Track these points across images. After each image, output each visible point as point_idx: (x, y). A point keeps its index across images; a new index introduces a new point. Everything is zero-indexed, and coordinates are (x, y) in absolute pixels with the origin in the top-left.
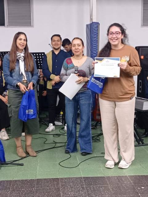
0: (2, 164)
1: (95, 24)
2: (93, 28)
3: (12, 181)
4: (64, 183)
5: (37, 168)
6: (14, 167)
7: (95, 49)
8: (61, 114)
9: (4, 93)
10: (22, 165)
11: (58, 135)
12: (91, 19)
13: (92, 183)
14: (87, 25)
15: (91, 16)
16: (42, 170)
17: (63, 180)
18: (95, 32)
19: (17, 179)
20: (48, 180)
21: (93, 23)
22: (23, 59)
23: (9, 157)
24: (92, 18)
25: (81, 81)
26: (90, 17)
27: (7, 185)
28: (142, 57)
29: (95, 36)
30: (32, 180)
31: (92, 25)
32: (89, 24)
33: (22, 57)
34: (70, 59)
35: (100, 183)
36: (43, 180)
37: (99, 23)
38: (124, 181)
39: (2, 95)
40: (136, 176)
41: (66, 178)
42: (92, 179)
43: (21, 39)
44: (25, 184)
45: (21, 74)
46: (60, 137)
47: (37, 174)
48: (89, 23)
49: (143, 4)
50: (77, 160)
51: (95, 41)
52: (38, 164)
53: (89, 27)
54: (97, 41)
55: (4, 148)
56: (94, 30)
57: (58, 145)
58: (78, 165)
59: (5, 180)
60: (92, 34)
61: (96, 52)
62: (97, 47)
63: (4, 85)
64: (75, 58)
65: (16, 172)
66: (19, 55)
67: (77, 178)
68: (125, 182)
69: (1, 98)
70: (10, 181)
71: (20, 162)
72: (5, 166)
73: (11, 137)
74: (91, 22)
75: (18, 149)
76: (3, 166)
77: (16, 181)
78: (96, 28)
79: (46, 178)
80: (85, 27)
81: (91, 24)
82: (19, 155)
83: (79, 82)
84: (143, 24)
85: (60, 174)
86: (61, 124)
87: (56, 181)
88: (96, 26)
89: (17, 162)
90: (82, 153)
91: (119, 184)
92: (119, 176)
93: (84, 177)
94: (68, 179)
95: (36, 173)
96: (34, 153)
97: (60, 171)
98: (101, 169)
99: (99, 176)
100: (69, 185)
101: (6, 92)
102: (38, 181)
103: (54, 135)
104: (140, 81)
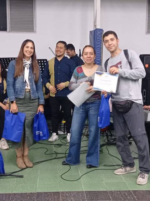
0: (1, 176)
1: (99, 31)
2: (96, 35)
3: (10, 194)
4: (65, 197)
5: (37, 181)
6: (13, 179)
7: (98, 56)
8: (62, 123)
9: (5, 101)
10: (22, 177)
11: (59, 145)
12: (95, 26)
13: (94, 198)
14: (91, 32)
15: (95, 22)
16: (42, 183)
17: (64, 194)
18: (99, 39)
19: (16, 192)
20: (49, 194)
21: (97, 29)
22: (29, 67)
23: (8, 168)
24: (95, 24)
25: (91, 90)
26: (94, 24)
27: (5, 198)
28: (147, 66)
29: (99, 43)
30: (32, 193)
31: (96, 32)
32: (93, 31)
33: (28, 65)
34: (81, 68)
35: (102, 198)
36: (43, 194)
37: (103, 29)
38: (127, 196)
39: (2, 103)
40: (140, 191)
41: (67, 192)
42: (94, 193)
43: (28, 47)
44: (24, 198)
45: (24, 81)
46: (61, 147)
47: (37, 187)
48: (92, 29)
49: (148, 11)
50: (78, 172)
51: (99, 48)
52: (38, 176)
53: (93, 34)
54: (101, 48)
55: (3, 158)
56: (98, 37)
57: (59, 156)
58: (80, 178)
59: (4, 193)
60: (95, 41)
61: (99, 60)
62: (101, 54)
63: (5, 92)
64: (86, 67)
65: (16, 184)
66: (25, 62)
67: (78, 192)
68: (129, 198)
69: (1, 106)
70: (9, 194)
71: (20, 174)
72: (5, 178)
73: (11, 147)
74: (95, 29)
75: (18, 159)
76: (2, 178)
77: (15, 194)
78: (99, 34)
79: (47, 191)
80: (89, 33)
81: (95, 30)
82: (19, 165)
83: (90, 91)
84: (148, 31)
85: (61, 187)
86: (62, 133)
87: (57, 195)
88: (99, 33)
89: (16, 174)
90: (88, 165)
91: (122, 199)
92: (122, 191)
93: (85, 191)
94: (69, 193)
95: (36, 185)
96: (30, 164)
97: (61, 184)
98: (103, 182)
99: (101, 190)
100: (70, 200)
101: (7, 99)
102: (39, 194)
103: (55, 145)
104: (144, 90)
